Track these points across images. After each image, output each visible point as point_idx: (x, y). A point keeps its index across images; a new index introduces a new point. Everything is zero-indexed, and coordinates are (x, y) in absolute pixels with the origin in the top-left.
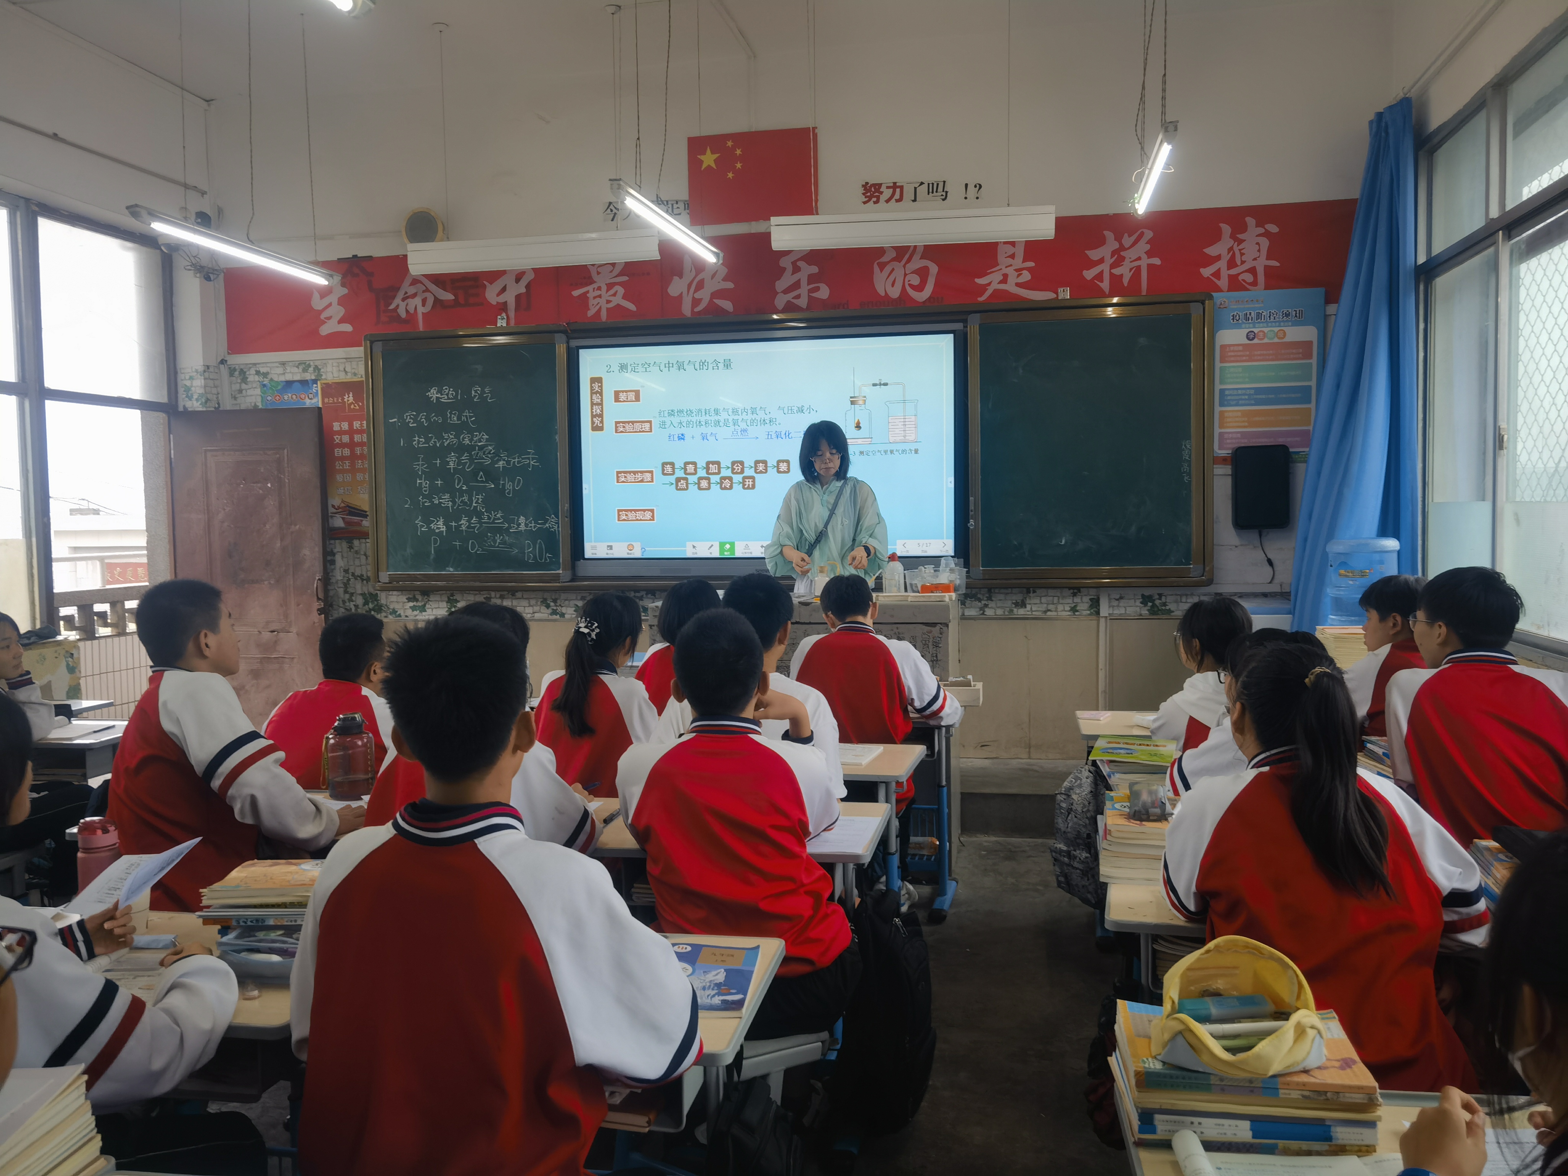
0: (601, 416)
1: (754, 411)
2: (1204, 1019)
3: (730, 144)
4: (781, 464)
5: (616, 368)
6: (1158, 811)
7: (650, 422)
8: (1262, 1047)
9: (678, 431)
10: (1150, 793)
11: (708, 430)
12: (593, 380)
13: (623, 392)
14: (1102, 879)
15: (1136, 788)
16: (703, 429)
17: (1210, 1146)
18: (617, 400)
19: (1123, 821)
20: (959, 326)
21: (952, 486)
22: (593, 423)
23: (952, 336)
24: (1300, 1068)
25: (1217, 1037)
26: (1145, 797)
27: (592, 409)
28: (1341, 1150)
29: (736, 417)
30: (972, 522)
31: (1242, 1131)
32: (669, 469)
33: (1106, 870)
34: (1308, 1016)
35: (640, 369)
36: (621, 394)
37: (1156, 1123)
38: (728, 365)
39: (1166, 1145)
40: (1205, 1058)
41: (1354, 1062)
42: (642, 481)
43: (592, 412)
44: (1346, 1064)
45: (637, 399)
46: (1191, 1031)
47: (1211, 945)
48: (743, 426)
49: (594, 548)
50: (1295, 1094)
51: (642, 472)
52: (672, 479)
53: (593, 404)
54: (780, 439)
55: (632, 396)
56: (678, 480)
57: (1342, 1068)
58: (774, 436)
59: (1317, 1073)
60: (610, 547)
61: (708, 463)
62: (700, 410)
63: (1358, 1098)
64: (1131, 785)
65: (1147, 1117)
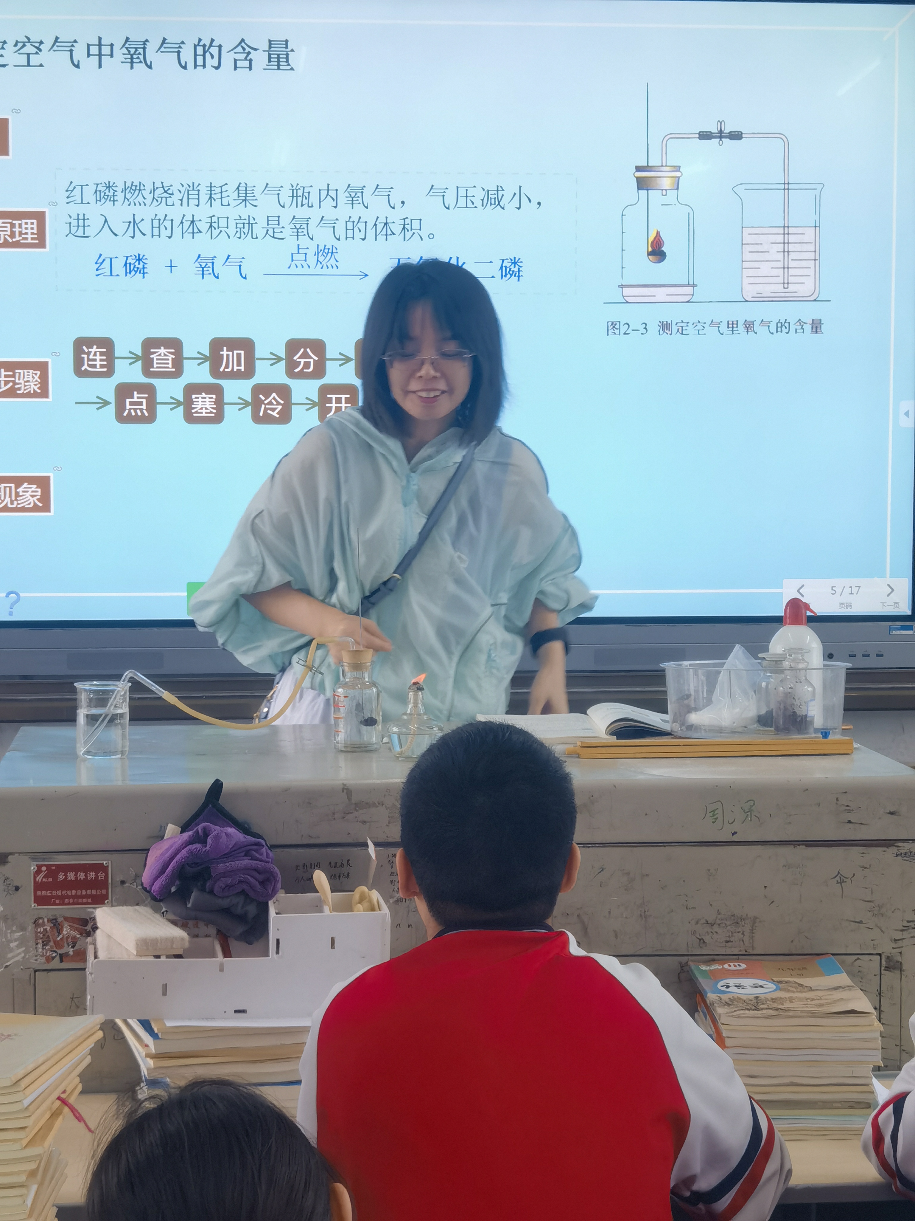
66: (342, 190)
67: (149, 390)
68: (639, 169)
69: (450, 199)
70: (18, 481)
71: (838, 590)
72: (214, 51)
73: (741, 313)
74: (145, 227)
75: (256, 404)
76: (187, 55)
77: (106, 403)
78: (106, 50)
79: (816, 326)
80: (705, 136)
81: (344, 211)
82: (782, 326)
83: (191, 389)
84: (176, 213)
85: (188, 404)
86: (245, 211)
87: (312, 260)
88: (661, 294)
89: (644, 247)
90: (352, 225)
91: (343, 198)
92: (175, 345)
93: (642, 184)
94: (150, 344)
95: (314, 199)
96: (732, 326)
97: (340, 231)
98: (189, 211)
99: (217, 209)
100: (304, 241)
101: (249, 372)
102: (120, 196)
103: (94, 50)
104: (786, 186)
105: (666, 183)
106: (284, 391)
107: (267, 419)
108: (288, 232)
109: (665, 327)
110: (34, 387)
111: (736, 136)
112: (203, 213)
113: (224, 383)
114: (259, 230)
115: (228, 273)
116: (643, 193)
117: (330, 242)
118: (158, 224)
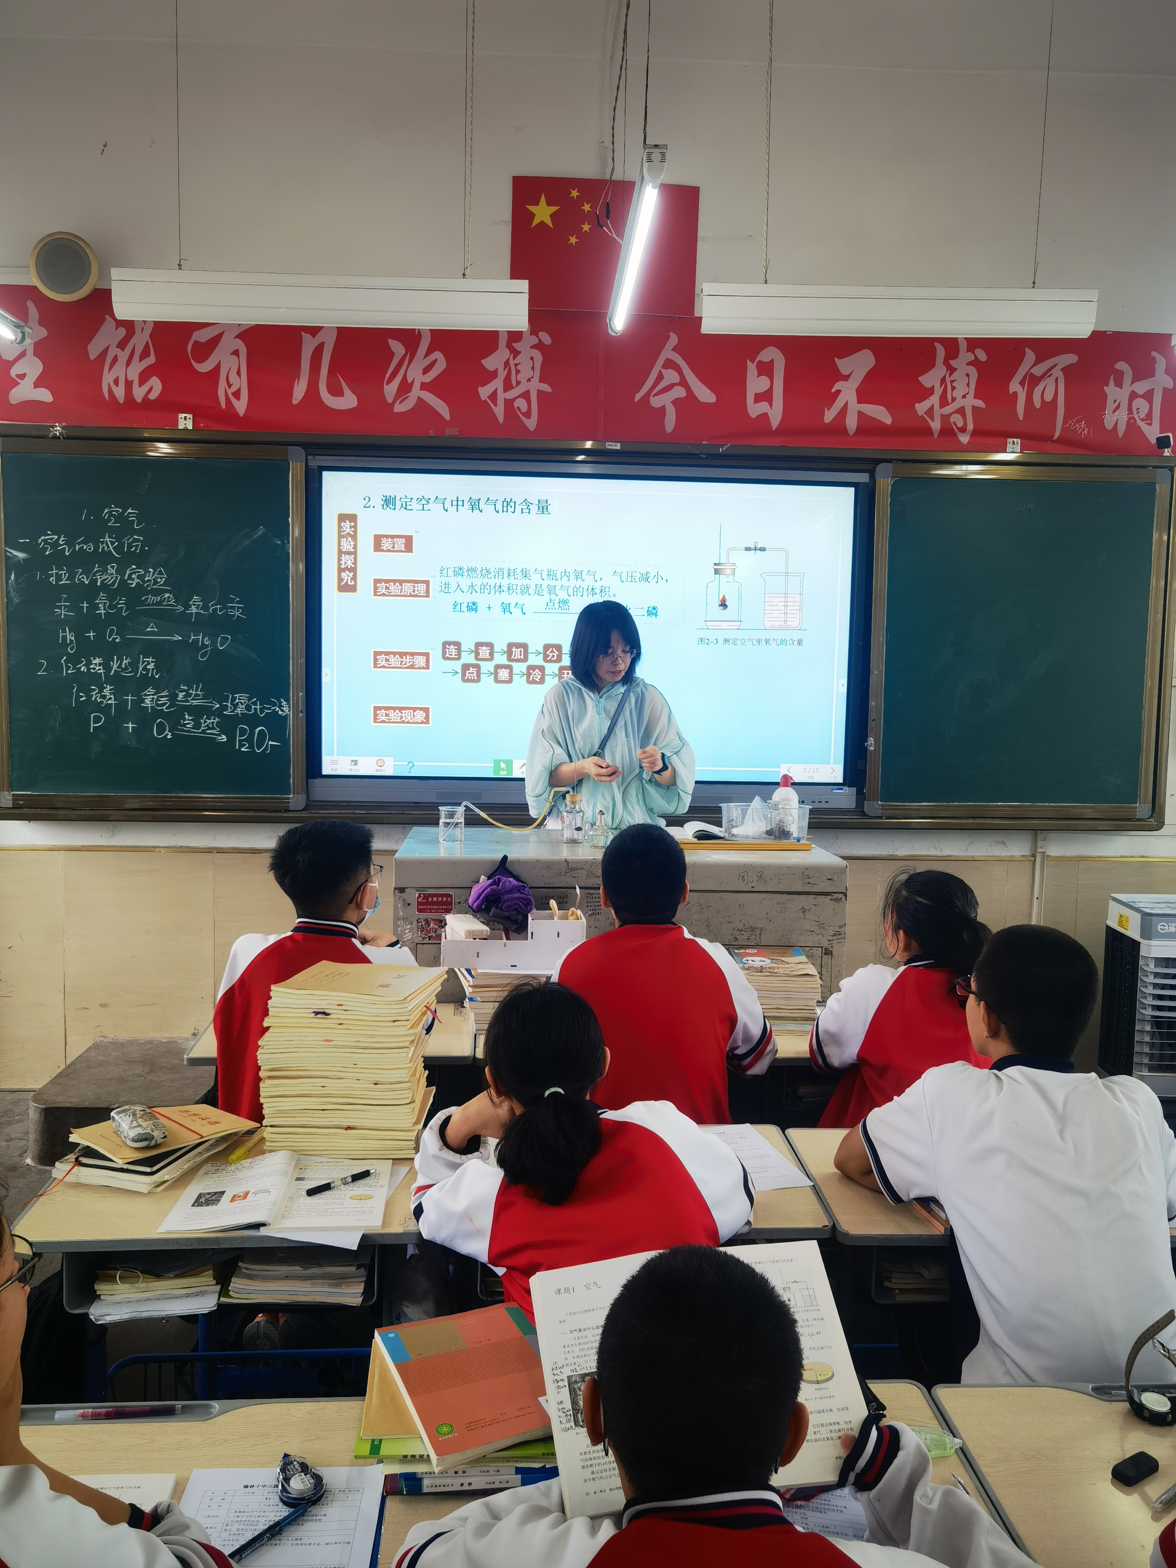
66: (572, 572)
67: (478, 667)
68: (715, 564)
69: (624, 578)
70: (414, 709)
71: (808, 770)
72: (512, 504)
73: (763, 635)
74: (477, 588)
75: (528, 675)
76: (499, 506)
77: (457, 673)
78: (460, 503)
79: (800, 642)
80: (748, 549)
81: (573, 583)
82: (783, 642)
83: (498, 667)
84: (492, 582)
85: (496, 674)
86: (525, 582)
87: (557, 606)
88: (724, 625)
89: (718, 602)
90: (576, 589)
91: (572, 576)
92: (490, 645)
93: (717, 572)
94: (478, 645)
95: (558, 576)
96: (759, 641)
97: (571, 592)
98: (498, 581)
99: (512, 580)
100: (553, 597)
101: (525, 659)
102: (466, 573)
103: (455, 503)
104: (787, 574)
105: (728, 572)
106: (542, 669)
107: (534, 682)
108: (546, 592)
109: (726, 641)
110: (423, 664)
111: (763, 549)
112: (505, 582)
113: (513, 664)
114: (531, 591)
115: (517, 612)
116: (717, 576)
117: (566, 597)
118: (484, 587)
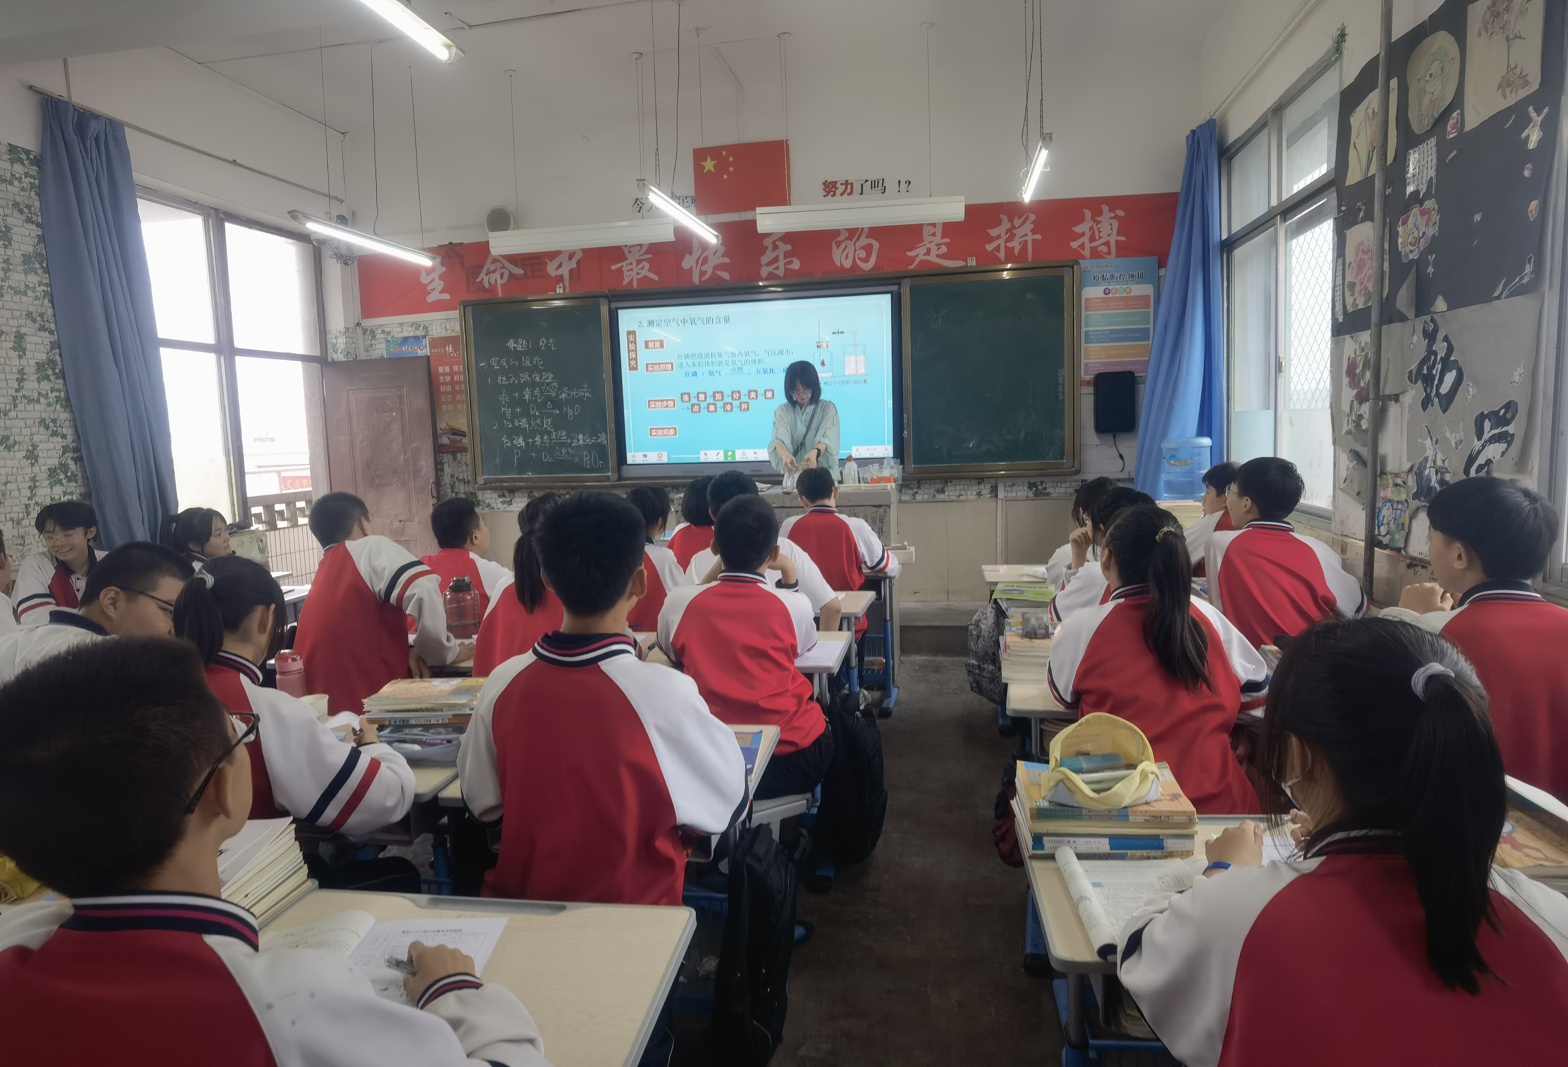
0: (636, 359)
1: (747, 354)
2: (1078, 771)
3: (724, 153)
4: (767, 393)
5: (645, 323)
6: (1043, 631)
7: (672, 364)
8: (1118, 787)
9: (691, 370)
10: (1037, 619)
11: (713, 368)
12: (629, 333)
13: (651, 341)
14: (1003, 681)
15: (1026, 616)
16: (711, 368)
17: (1080, 856)
18: (647, 347)
19: (1018, 639)
20: (894, 288)
21: (891, 406)
22: (630, 365)
23: (889, 295)
24: (1144, 801)
25: (1088, 783)
26: (1033, 622)
27: (629, 354)
28: (1170, 855)
29: (734, 359)
30: (906, 432)
31: (1103, 846)
32: (686, 398)
33: (1006, 674)
34: (1148, 766)
35: (663, 324)
36: (650, 343)
37: (1045, 842)
38: (727, 320)
39: (1051, 857)
40: (1079, 797)
41: (1180, 796)
42: (667, 407)
43: (629, 357)
44: (1175, 797)
45: (662, 346)
46: (1069, 779)
47: (1083, 720)
48: (739, 365)
49: (634, 456)
50: (1140, 819)
51: (667, 400)
52: (689, 405)
53: (629, 351)
54: (766, 374)
55: (658, 344)
56: (693, 406)
57: (1172, 800)
58: (762, 372)
59: (1154, 804)
60: (645, 456)
61: (714, 393)
62: (708, 354)
63: (1182, 819)
64: (1023, 614)
65: (1038, 840)
